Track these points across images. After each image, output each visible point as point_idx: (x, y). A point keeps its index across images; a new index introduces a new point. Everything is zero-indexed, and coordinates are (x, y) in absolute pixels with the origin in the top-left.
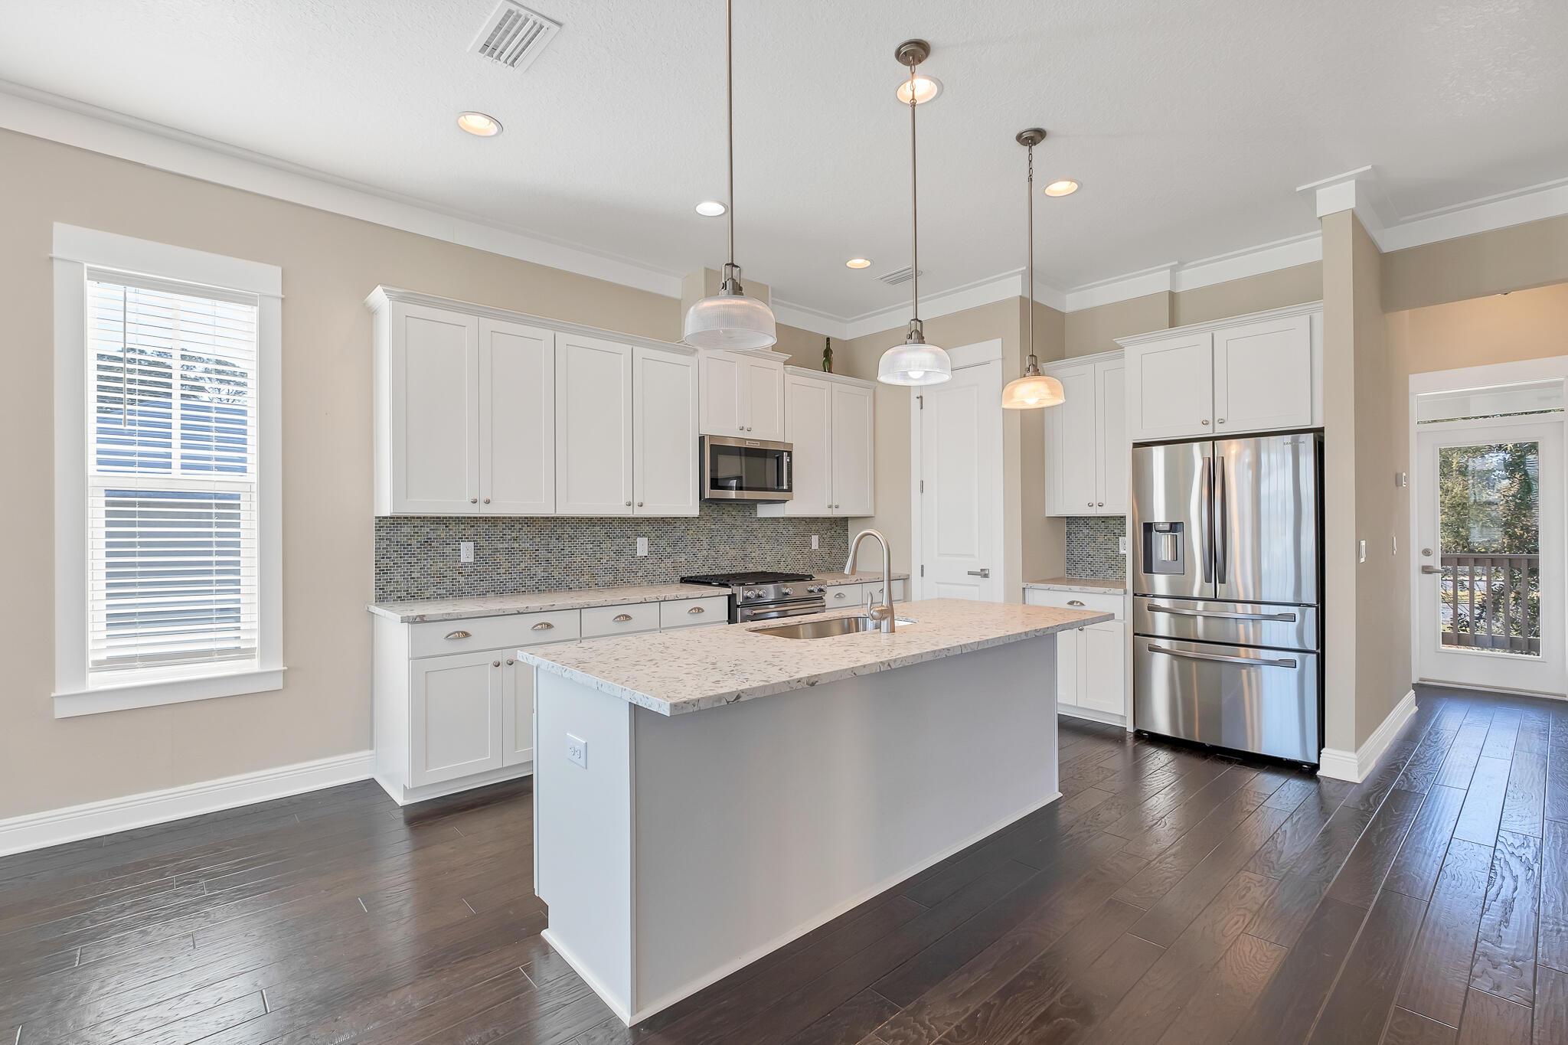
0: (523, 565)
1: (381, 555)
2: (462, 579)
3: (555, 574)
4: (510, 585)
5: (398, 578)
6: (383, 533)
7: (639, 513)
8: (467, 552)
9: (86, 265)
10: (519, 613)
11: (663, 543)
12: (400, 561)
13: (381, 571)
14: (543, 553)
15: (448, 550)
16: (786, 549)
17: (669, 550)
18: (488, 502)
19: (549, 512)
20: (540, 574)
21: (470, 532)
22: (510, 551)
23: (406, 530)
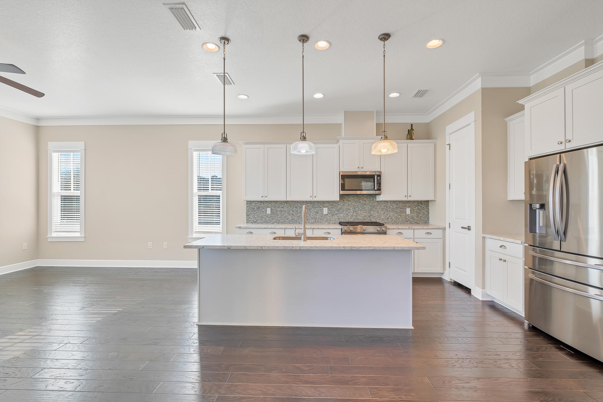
0: (285, 215)
1: (248, 211)
2: (267, 218)
3: (295, 218)
4: (281, 221)
5: (251, 217)
6: (248, 205)
7: (315, 199)
8: (269, 211)
9: (193, 148)
10: (265, 228)
11: (334, 210)
12: (252, 213)
13: (247, 215)
14: (291, 212)
15: (264, 210)
16: (391, 214)
17: (336, 212)
18: (266, 197)
19: (284, 199)
20: (290, 218)
21: (270, 205)
22: (281, 211)
23: (253, 204)
